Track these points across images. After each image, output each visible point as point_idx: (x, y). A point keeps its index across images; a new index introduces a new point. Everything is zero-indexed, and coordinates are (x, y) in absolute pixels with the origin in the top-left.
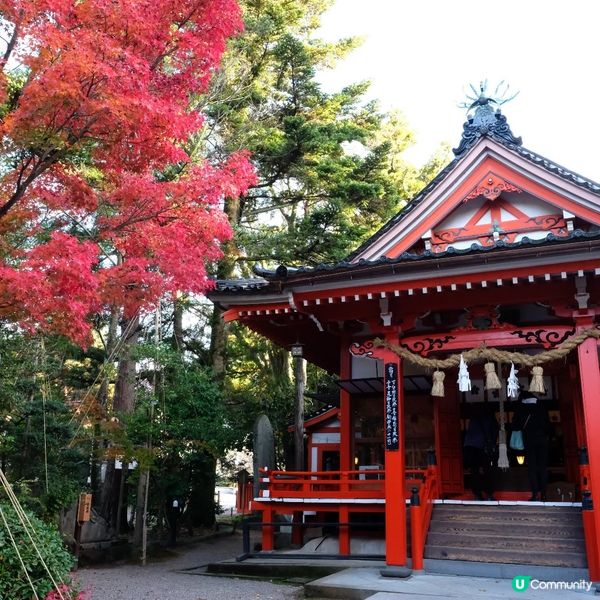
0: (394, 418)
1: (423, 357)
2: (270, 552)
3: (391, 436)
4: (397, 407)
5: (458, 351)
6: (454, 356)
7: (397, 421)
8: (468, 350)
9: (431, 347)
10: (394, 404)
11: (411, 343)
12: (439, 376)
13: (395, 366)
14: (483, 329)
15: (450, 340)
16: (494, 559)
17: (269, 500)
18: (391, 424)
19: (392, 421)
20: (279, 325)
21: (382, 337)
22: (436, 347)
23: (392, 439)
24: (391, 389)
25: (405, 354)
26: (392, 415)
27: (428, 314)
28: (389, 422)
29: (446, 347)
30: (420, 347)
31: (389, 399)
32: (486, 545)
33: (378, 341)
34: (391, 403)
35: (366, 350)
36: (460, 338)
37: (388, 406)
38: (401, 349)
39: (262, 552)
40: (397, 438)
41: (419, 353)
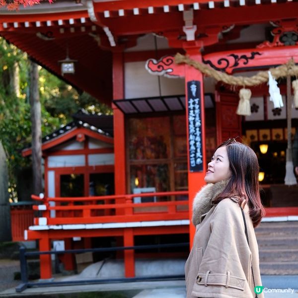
0: (198, 139)
1: (228, 74)
2: (50, 280)
3: (195, 157)
4: (200, 128)
5: (266, 68)
6: (261, 73)
7: (201, 142)
8: (275, 66)
9: (236, 64)
10: (198, 124)
11: (214, 59)
12: (245, 94)
13: (197, 84)
14: (290, 45)
15: (257, 56)
16: (291, 271)
17: (46, 228)
18: (195, 145)
19: (196, 142)
20: (47, 39)
21: (183, 53)
22: (241, 64)
23: (196, 160)
24: (194, 109)
25: (209, 70)
26: (196, 136)
27: (232, 27)
28: (192, 143)
29: (252, 63)
30: (224, 64)
31: (191, 119)
32: (281, 259)
33: (179, 57)
34: (194, 123)
35: (165, 67)
36: (266, 54)
37: (192, 126)
38: (204, 65)
39: (40, 281)
40: (202, 159)
41: (223, 70)
